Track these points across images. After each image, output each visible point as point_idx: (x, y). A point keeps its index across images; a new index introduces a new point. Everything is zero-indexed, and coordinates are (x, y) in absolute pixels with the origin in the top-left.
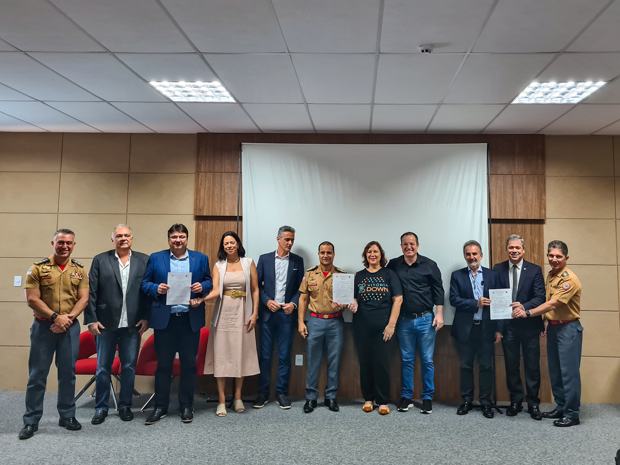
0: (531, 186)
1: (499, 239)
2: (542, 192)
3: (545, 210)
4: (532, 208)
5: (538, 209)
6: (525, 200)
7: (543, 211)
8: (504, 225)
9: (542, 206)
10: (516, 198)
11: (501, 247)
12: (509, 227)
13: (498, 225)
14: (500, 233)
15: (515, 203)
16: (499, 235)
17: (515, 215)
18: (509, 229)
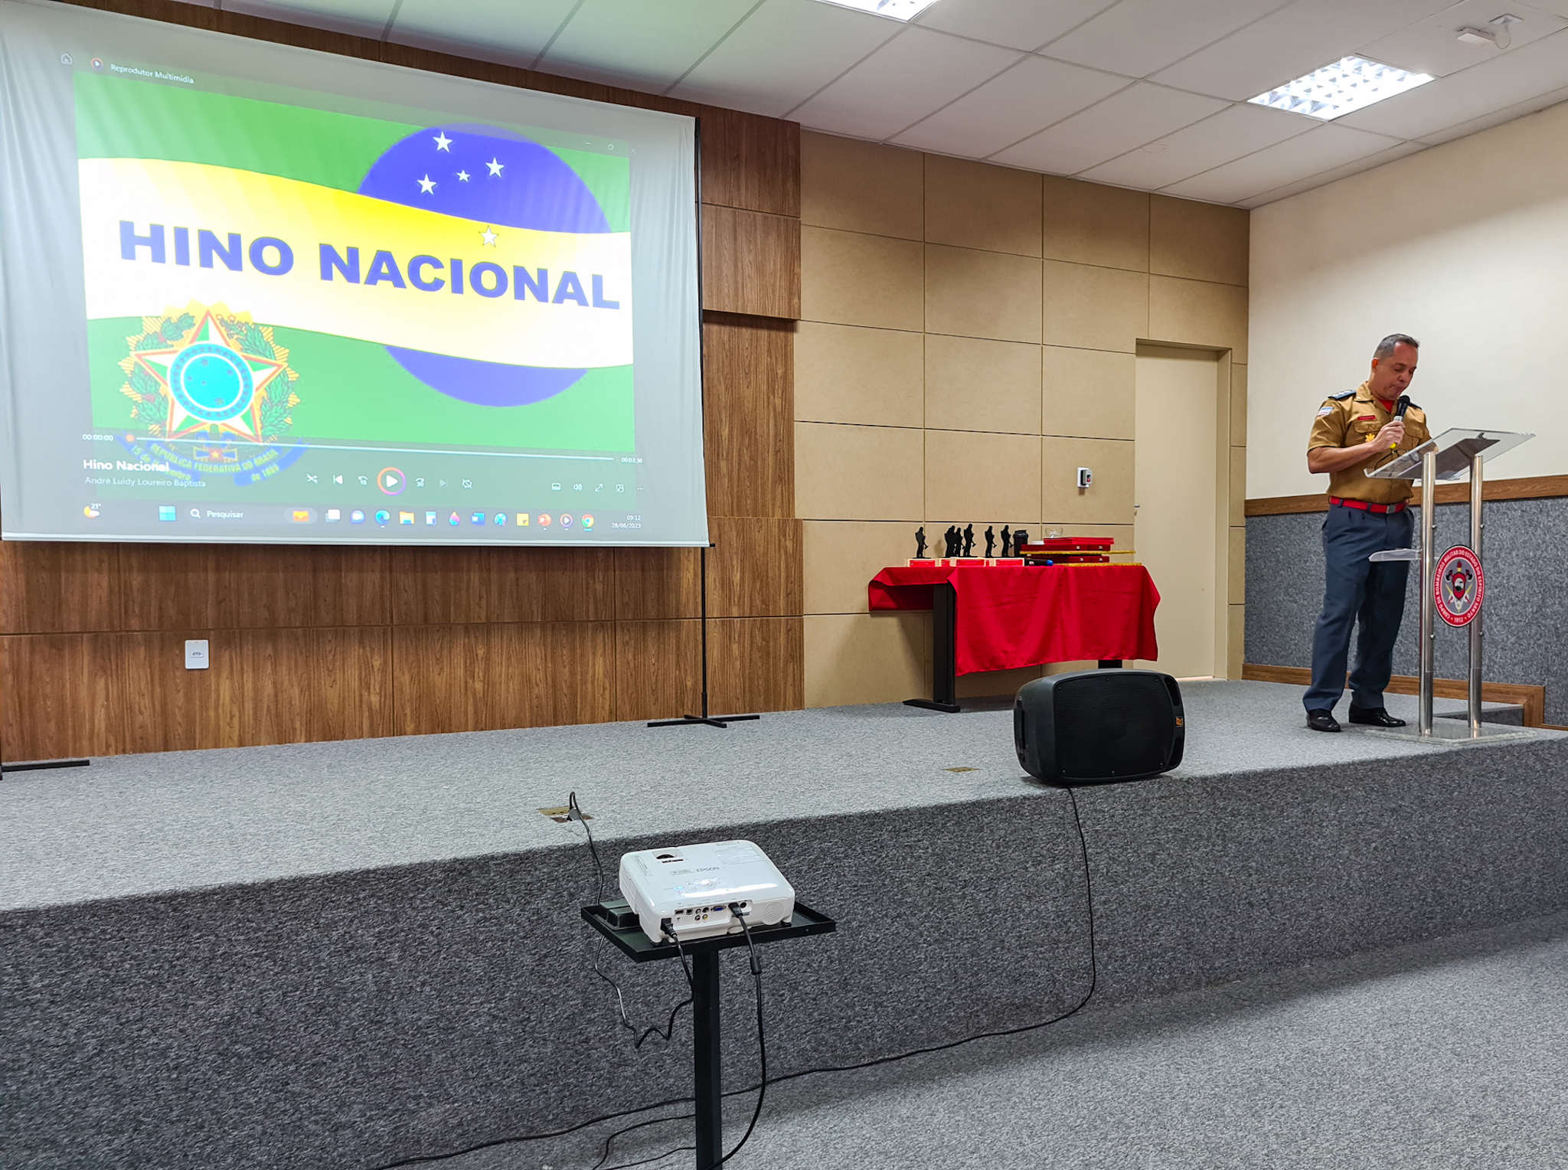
0: (772, 239)
2: (793, 256)
3: (799, 299)
4: (774, 291)
5: (785, 295)
6: (760, 269)
7: (796, 300)
8: (714, 329)
9: (793, 290)
10: (742, 262)
11: (708, 379)
14: (707, 346)
15: (740, 275)
17: (740, 303)
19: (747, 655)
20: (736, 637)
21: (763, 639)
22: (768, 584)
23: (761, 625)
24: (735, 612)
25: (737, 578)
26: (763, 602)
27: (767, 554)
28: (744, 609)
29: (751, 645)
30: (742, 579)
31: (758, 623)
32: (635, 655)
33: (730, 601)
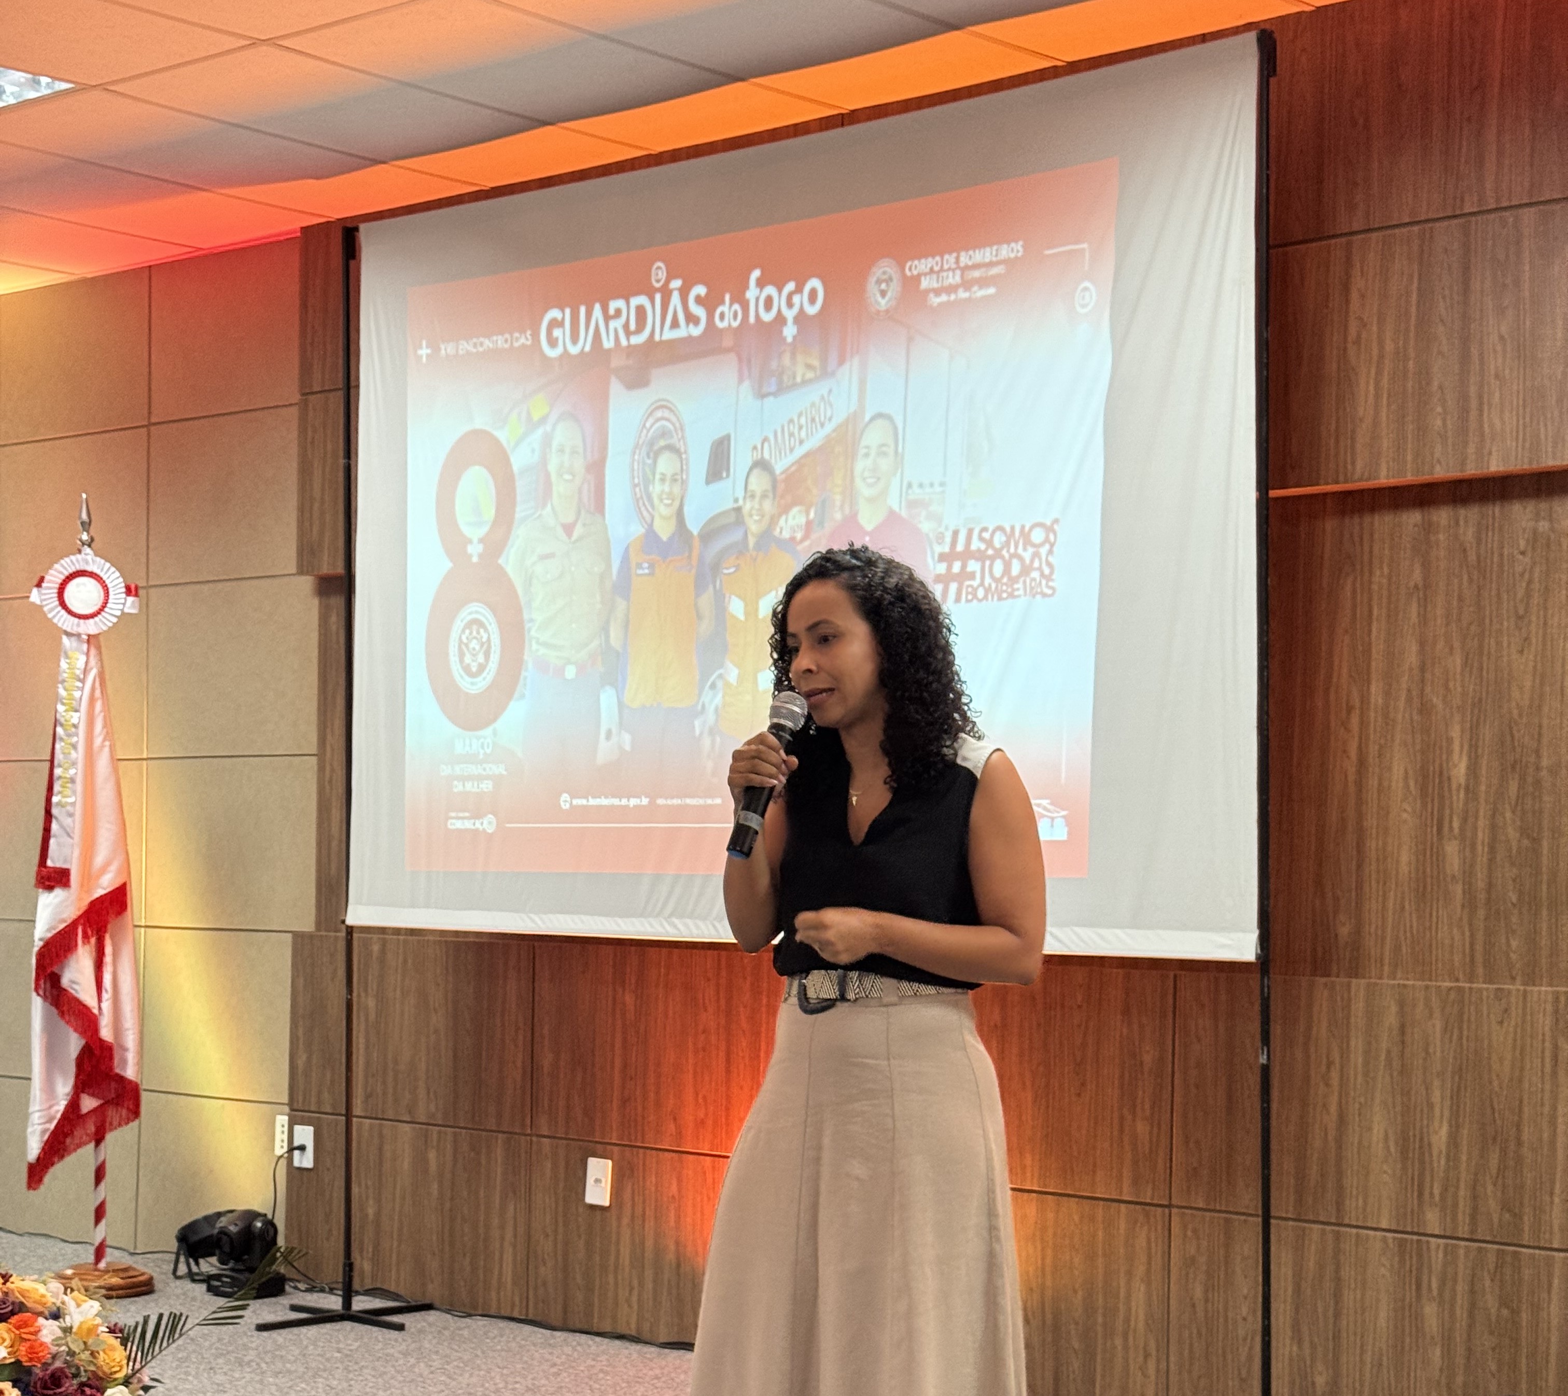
1: (1415, 599)
8: (1442, 516)
10: (1481, 355)
11: (1422, 644)
12: (1466, 522)
13: (1412, 519)
14: (1423, 565)
15: (1473, 379)
16: (1417, 576)
17: (1471, 449)
18: (1469, 534)
19: (1459, 1337)
20: (1434, 1285)
21: (1504, 1302)
22: (1519, 1160)
23: (1499, 1266)
24: (1433, 1220)
25: (1440, 1136)
26: (1505, 1206)
27: (1520, 1081)
28: (1454, 1219)
29: (1471, 1315)
30: (1454, 1140)
31: (1491, 1259)
32: (1206, 1291)
33: (1420, 1194)
